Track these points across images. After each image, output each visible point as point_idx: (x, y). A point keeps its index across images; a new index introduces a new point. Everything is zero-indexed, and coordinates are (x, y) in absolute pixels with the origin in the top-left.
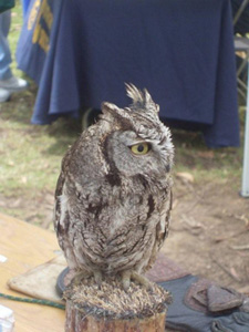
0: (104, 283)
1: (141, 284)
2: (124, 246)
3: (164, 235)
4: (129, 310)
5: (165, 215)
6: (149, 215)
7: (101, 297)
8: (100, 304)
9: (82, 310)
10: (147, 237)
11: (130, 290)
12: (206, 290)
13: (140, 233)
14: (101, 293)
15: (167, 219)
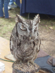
0: (22, 63)
1: (32, 64)
2: (28, 54)
3: (39, 51)
4: (28, 71)
5: (39, 46)
6: (34, 46)
7: (21, 68)
8: (21, 70)
9: (16, 71)
10: (34, 52)
11: (29, 65)
12: (52, 59)
13: (32, 51)
14: (21, 66)
15: (39, 47)
